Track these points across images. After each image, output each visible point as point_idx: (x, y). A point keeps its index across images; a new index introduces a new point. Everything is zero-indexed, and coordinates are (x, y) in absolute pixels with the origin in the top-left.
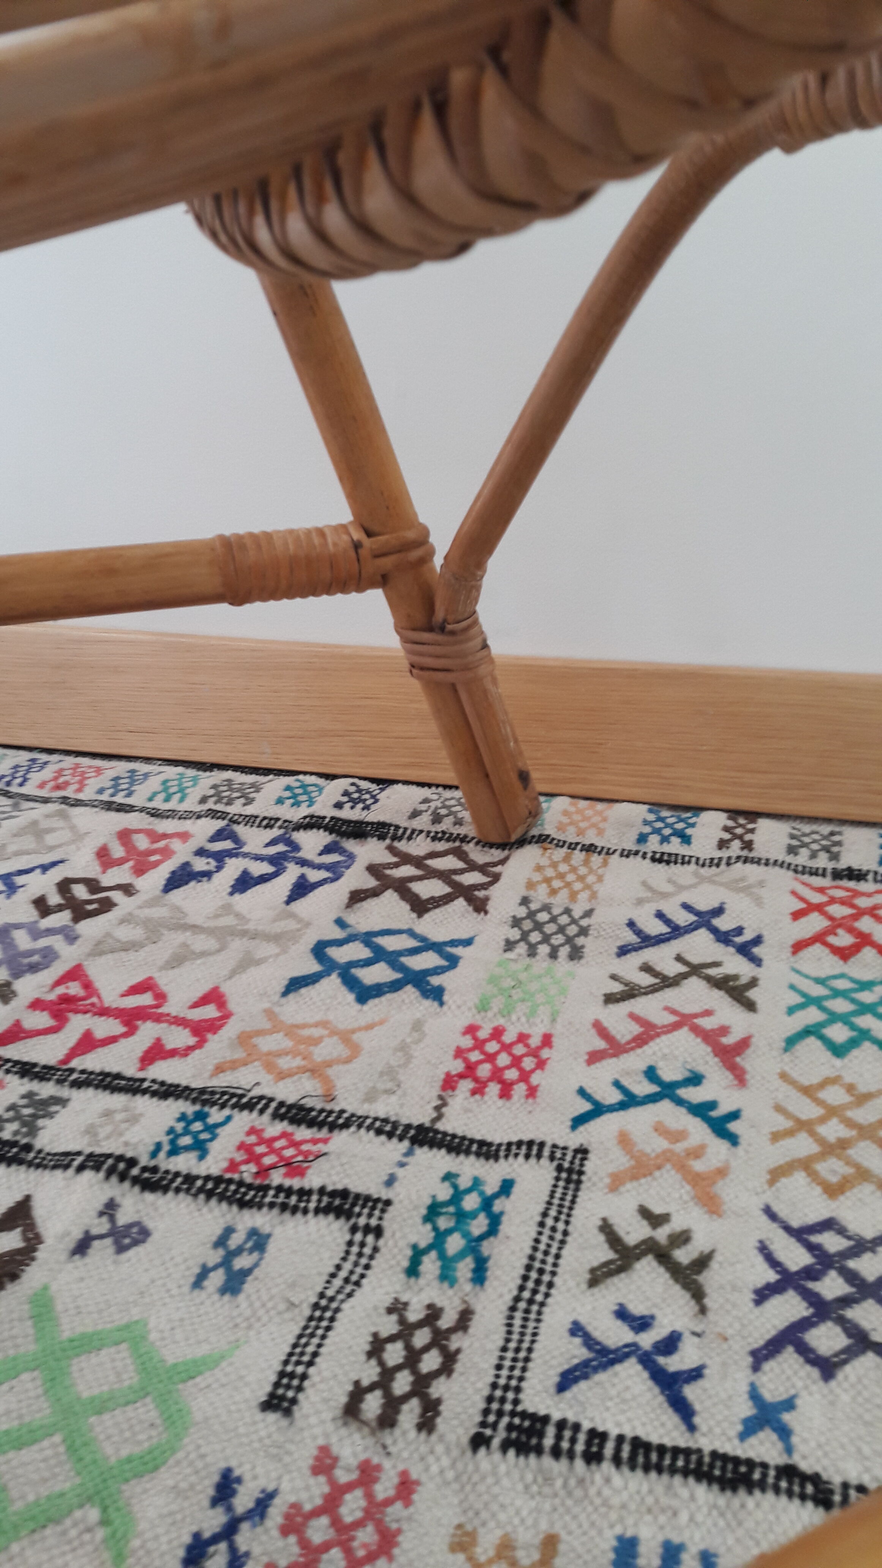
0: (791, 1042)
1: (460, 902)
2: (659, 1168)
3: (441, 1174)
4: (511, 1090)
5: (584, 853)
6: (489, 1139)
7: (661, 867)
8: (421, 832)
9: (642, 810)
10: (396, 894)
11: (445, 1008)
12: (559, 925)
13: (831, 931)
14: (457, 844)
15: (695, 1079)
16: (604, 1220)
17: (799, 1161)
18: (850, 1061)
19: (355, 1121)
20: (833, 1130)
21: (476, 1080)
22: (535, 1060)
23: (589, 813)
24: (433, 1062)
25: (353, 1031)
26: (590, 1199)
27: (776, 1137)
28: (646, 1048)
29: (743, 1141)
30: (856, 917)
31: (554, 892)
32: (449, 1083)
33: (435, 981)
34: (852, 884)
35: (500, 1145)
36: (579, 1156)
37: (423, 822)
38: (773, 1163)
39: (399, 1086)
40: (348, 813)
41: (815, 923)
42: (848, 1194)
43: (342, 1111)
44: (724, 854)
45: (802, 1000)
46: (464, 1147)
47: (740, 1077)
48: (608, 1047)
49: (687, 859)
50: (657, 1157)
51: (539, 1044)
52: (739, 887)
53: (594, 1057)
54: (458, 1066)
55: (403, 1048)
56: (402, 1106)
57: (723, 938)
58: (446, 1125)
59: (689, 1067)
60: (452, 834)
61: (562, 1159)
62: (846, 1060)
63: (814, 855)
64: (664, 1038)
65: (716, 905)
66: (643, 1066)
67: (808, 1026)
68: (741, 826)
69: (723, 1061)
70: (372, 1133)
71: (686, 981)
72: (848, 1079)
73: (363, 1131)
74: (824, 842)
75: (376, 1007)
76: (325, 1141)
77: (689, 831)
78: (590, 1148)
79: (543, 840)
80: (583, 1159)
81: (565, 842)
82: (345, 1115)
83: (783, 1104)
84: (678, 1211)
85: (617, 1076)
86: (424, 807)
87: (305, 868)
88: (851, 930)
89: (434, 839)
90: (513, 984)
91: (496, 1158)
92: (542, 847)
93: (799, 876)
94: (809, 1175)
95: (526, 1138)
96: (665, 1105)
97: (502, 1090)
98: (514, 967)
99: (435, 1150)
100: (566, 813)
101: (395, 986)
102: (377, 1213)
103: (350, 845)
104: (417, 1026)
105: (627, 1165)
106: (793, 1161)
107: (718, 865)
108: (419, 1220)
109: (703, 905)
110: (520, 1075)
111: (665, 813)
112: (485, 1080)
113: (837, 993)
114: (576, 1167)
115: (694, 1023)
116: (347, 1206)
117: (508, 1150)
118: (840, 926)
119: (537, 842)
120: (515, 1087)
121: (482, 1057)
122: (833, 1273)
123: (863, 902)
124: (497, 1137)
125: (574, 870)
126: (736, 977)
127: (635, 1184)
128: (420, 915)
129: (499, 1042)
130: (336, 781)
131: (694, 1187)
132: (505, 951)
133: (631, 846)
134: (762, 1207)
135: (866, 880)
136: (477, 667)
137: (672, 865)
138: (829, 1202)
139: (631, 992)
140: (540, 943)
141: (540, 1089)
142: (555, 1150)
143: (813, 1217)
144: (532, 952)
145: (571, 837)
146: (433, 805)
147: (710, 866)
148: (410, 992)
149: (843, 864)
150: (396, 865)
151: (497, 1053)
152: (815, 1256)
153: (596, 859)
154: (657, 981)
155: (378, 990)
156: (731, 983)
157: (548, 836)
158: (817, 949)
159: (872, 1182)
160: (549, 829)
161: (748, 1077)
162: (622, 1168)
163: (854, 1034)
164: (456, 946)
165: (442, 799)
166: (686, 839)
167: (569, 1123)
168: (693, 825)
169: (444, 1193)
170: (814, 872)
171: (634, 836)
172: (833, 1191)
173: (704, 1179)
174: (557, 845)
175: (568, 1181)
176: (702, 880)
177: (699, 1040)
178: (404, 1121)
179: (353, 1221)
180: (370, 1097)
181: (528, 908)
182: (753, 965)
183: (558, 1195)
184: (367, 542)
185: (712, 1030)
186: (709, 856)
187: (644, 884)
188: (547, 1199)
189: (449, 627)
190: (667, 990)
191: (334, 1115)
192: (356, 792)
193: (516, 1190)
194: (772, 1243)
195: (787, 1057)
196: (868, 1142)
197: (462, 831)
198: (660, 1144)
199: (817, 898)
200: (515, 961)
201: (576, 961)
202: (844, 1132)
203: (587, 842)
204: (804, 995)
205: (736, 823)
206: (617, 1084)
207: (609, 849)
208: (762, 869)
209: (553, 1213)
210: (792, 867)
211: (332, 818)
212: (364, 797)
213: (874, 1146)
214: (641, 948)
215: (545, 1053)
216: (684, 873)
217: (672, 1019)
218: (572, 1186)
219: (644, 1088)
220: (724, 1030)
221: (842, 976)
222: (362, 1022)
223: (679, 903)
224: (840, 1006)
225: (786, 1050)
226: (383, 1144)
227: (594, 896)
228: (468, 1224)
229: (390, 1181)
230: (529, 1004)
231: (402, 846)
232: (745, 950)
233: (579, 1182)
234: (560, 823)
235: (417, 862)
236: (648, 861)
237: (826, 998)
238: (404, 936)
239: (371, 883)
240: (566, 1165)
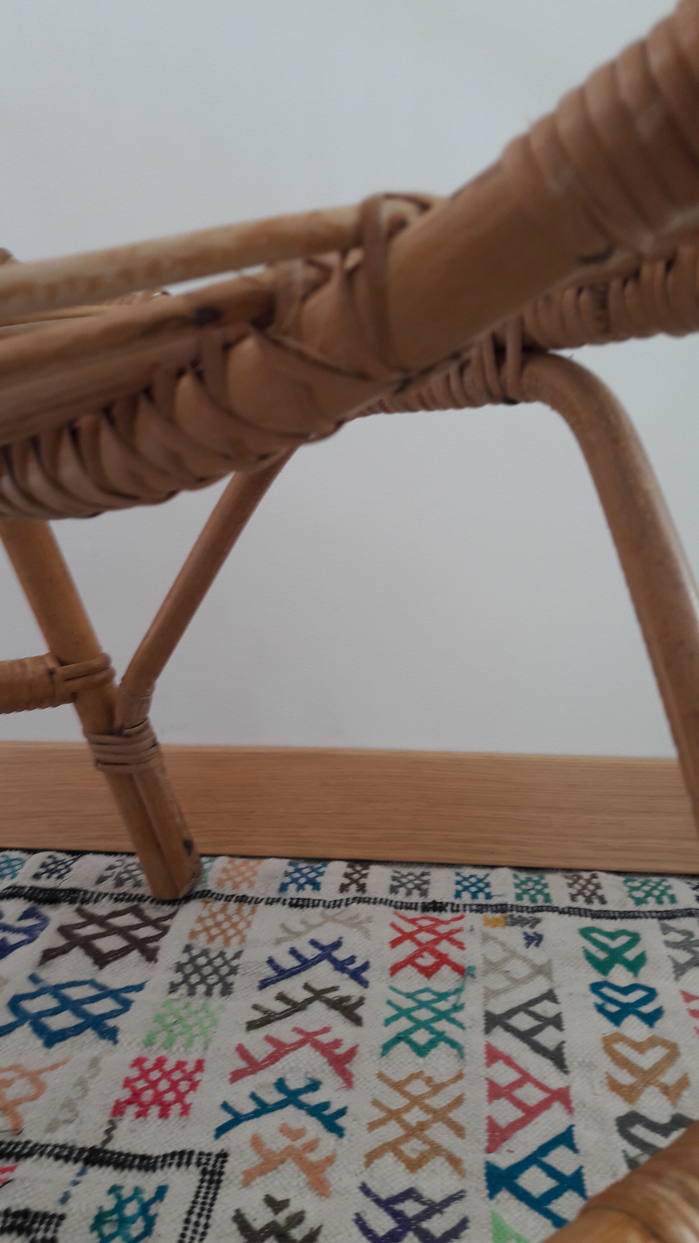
0: (387, 1048)
1: (135, 954)
2: (282, 1162)
3: (108, 1187)
4: (169, 1110)
5: (237, 903)
6: (149, 1153)
7: (296, 911)
8: (106, 894)
9: (283, 865)
10: (82, 950)
11: (118, 1045)
12: (214, 967)
13: (418, 954)
14: (135, 903)
15: (314, 1086)
16: (238, 1211)
17: (388, 1144)
18: (430, 1059)
19: (38, 1149)
20: (414, 1116)
21: (141, 1104)
22: (189, 1083)
23: (243, 869)
24: (106, 1092)
25: (41, 1072)
26: (227, 1195)
27: (372, 1126)
28: (277, 1064)
29: (347, 1133)
30: (436, 942)
31: (212, 939)
32: (118, 1109)
33: (111, 1023)
34: (435, 915)
35: (157, 1157)
36: (221, 1159)
37: (107, 886)
38: (368, 1149)
39: (76, 1115)
40: (45, 883)
41: (408, 948)
42: (424, 1167)
43: (27, 1142)
44: (344, 896)
45: (396, 1012)
46: (129, 1162)
47: (348, 1079)
48: (247, 1066)
49: (316, 902)
50: (281, 1153)
51: (193, 1069)
52: (355, 923)
53: (236, 1076)
54: (126, 1094)
55: (82, 1083)
56: (78, 1132)
57: (340, 966)
58: (114, 1146)
59: (309, 1076)
60: (131, 895)
61: (206, 1164)
62: (427, 1058)
63: (409, 893)
64: (291, 1054)
65: (335, 939)
66: (274, 1079)
67: (399, 1034)
68: (358, 872)
69: (335, 1069)
70: (52, 1158)
71: (311, 1005)
72: (428, 1074)
73: (44, 1158)
74: (417, 882)
75: (61, 1049)
76: (12, 1169)
77: (319, 879)
78: (229, 1152)
79: (205, 895)
80: (224, 1162)
81: (222, 895)
82: (30, 1145)
83: (379, 1098)
84: (295, 1196)
85: (253, 1090)
86: (109, 873)
87: (6, 932)
88: (433, 952)
89: (116, 900)
90: (175, 1020)
91: (154, 1169)
92: (203, 901)
93: (399, 911)
94: (396, 1155)
95: (178, 1149)
96: (290, 1110)
97: (161, 1111)
98: (176, 1005)
99: (104, 1168)
100: (225, 870)
101: (77, 1030)
102: (52, 1227)
103: (46, 910)
104: (94, 1063)
105: (258, 1163)
106: (385, 1145)
107: (339, 906)
108: (87, 1229)
109: (326, 940)
110: (177, 1097)
111: (302, 865)
112: (147, 1103)
113: (422, 1005)
114: (218, 1169)
115: (315, 1040)
116: (28, 1224)
117: (164, 1161)
118: (425, 950)
119: (200, 897)
120: (172, 1107)
121: (146, 1085)
122: (410, 1234)
123: (442, 929)
124: (156, 1150)
125: (228, 918)
126: (348, 998)
127: (263, 1178)
128: (101, 967)
129: (161, 1070)
130: (36, 855)
131: (308, 1175)
132: (171, 992)
133: (273, 893)
134: (360, 1185)
135: (446, 911)
136: (148, 761)
137: (305, 908)
138: (410, 1175)
139: (269, 1018)
140: (198, 983)
141: (192, 1106)
142: (201, 1157)
143: (397, 1190)
144: (192, 992)
145: (228, 890)
146: (117, 870)
147: (334, 907)
148: (90, 1034)
149: (429, 899)
150: (83, 925)
151: (159, 1080)
152: (398, 1222)
153: (247, 908)
154: (289, 1007)
155: (63, 1035)
156: (344, 1004)
157: (209, 891)
158: (409, 970)
159: (442, 1155)
160: (211, 885)
161: (354, 1079)
162: (253, 1166)
163: (433, 1036)
164: (131, 992)
165: (126, 865)
166: (316, 886)
167: (214, 1133)
168: (321, 874)
169: (109, 1203)
170: (409, 907)
171: (276, 886)
172: (413, 1166)
173: (316, 1168)
174: (216, 899)
175: (211, 1182)
176: (327, 919)
177: (318, 1053)
178: (80, 1145)
179: (32, 1236)
180: (52, 1128)
181: (190, 954)
182: (361, 987)
183: (202, 1195)
184: (60, 670)
185: (328, 1044)
186: (333, 899)
187: (283, 926)
188: (192, 1199)
189: (127, 731)
190: (296, 1014)
191: (21, 1146)
192: (54, 863)
193: (169, 1195)
194: (366, 1215)
195: (384, 1060)
196: (439, 1123)
197: (140, 891)
198: (284, 1142)
199: (409, 928)
200: (177, 1000)
201: (226, 997)
202: (423, 1117)
203: (241, 894)
204: (397, 1008)
205: (354, 870)
206: (254, 1096)
207: (257, 898)
208: (371, 906)
209: (197, 1210)
210: (393, 904)
211: (31, 888)
212: (60, 867)
213: (444, 1126)
214: (278, 981)
215: (197, 1077)
216: (313, 914)
217: (299, 1037)
218: (213, 1185)
219: (276, 1097)
220: (337, 1043)
221: (426, 990)
222: (49, 1064)
223: (309, 940)
224: (424, 1014)
225: (383, 1055)
226: (61, 1167)
227: (243, 940)
228: (129, 1228)
229: (65, 1199)
230: (187, 1036)
231: (89, 908)
232: (357, 976)
233: (219, 1182)
234: (220, 879)
235: (101, 921)
236: (286, 906)
237: (414, 1009)
238: (87, 986)
239: (61, 942)
240: (210, 1168)
